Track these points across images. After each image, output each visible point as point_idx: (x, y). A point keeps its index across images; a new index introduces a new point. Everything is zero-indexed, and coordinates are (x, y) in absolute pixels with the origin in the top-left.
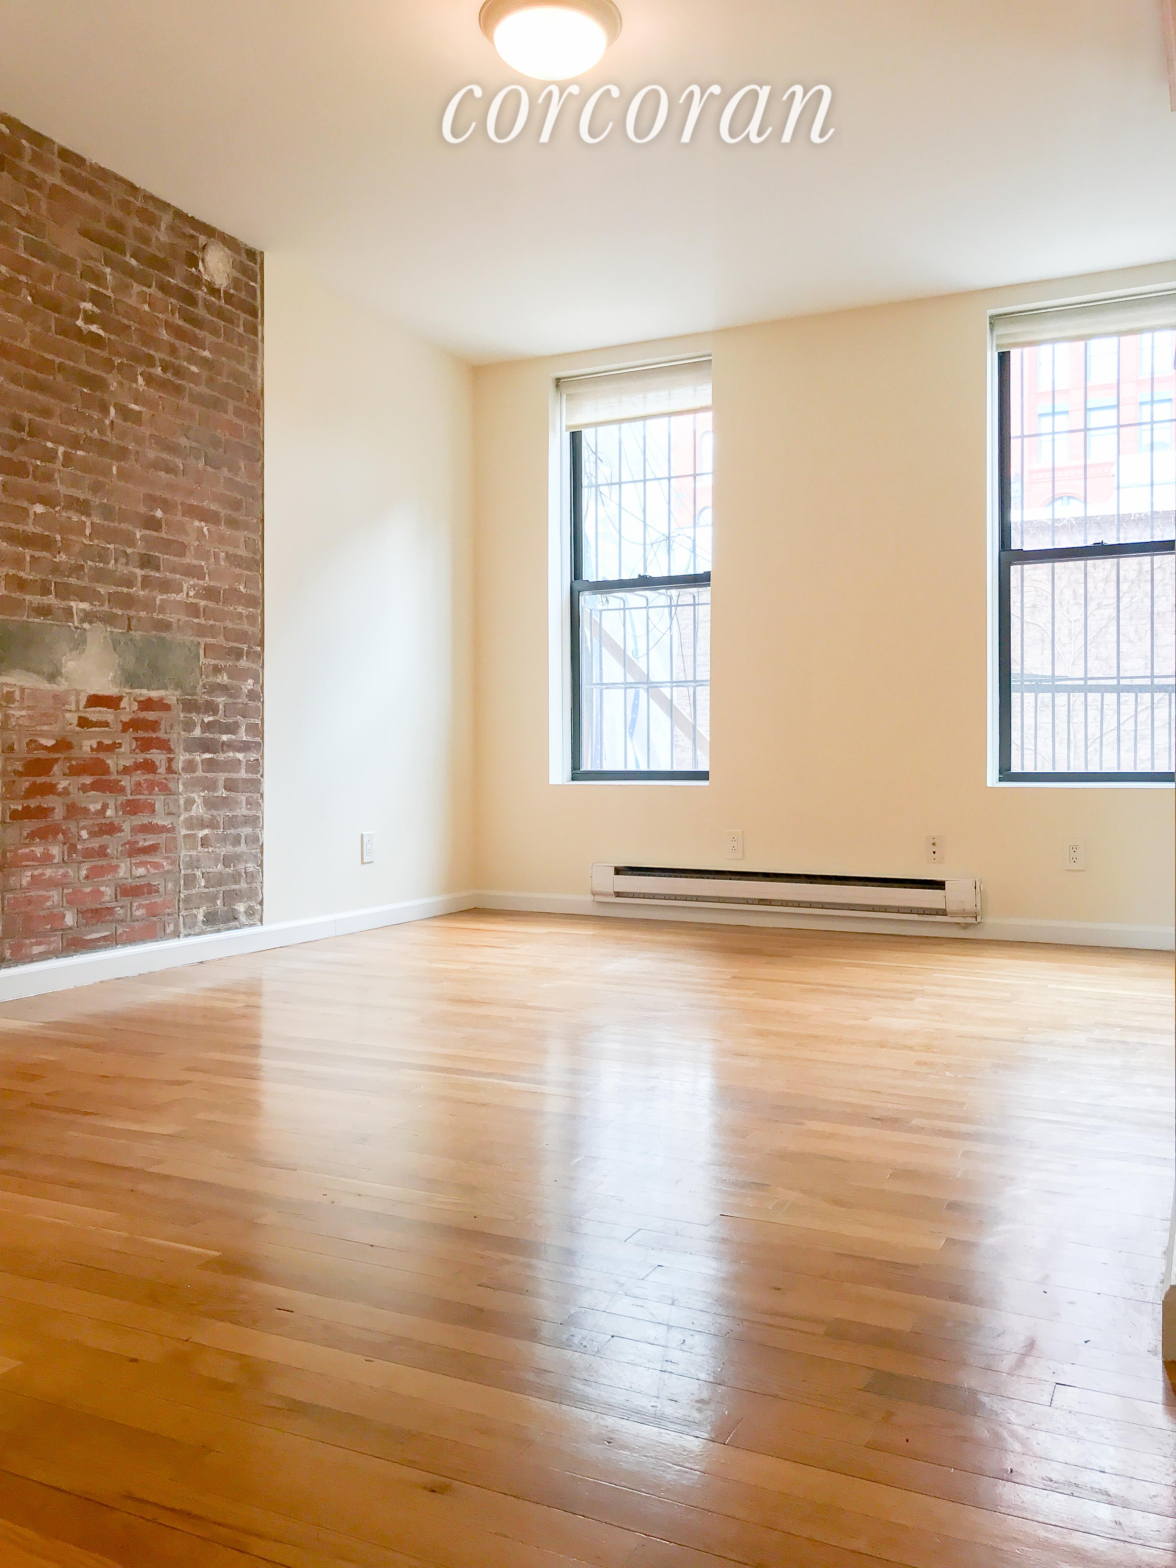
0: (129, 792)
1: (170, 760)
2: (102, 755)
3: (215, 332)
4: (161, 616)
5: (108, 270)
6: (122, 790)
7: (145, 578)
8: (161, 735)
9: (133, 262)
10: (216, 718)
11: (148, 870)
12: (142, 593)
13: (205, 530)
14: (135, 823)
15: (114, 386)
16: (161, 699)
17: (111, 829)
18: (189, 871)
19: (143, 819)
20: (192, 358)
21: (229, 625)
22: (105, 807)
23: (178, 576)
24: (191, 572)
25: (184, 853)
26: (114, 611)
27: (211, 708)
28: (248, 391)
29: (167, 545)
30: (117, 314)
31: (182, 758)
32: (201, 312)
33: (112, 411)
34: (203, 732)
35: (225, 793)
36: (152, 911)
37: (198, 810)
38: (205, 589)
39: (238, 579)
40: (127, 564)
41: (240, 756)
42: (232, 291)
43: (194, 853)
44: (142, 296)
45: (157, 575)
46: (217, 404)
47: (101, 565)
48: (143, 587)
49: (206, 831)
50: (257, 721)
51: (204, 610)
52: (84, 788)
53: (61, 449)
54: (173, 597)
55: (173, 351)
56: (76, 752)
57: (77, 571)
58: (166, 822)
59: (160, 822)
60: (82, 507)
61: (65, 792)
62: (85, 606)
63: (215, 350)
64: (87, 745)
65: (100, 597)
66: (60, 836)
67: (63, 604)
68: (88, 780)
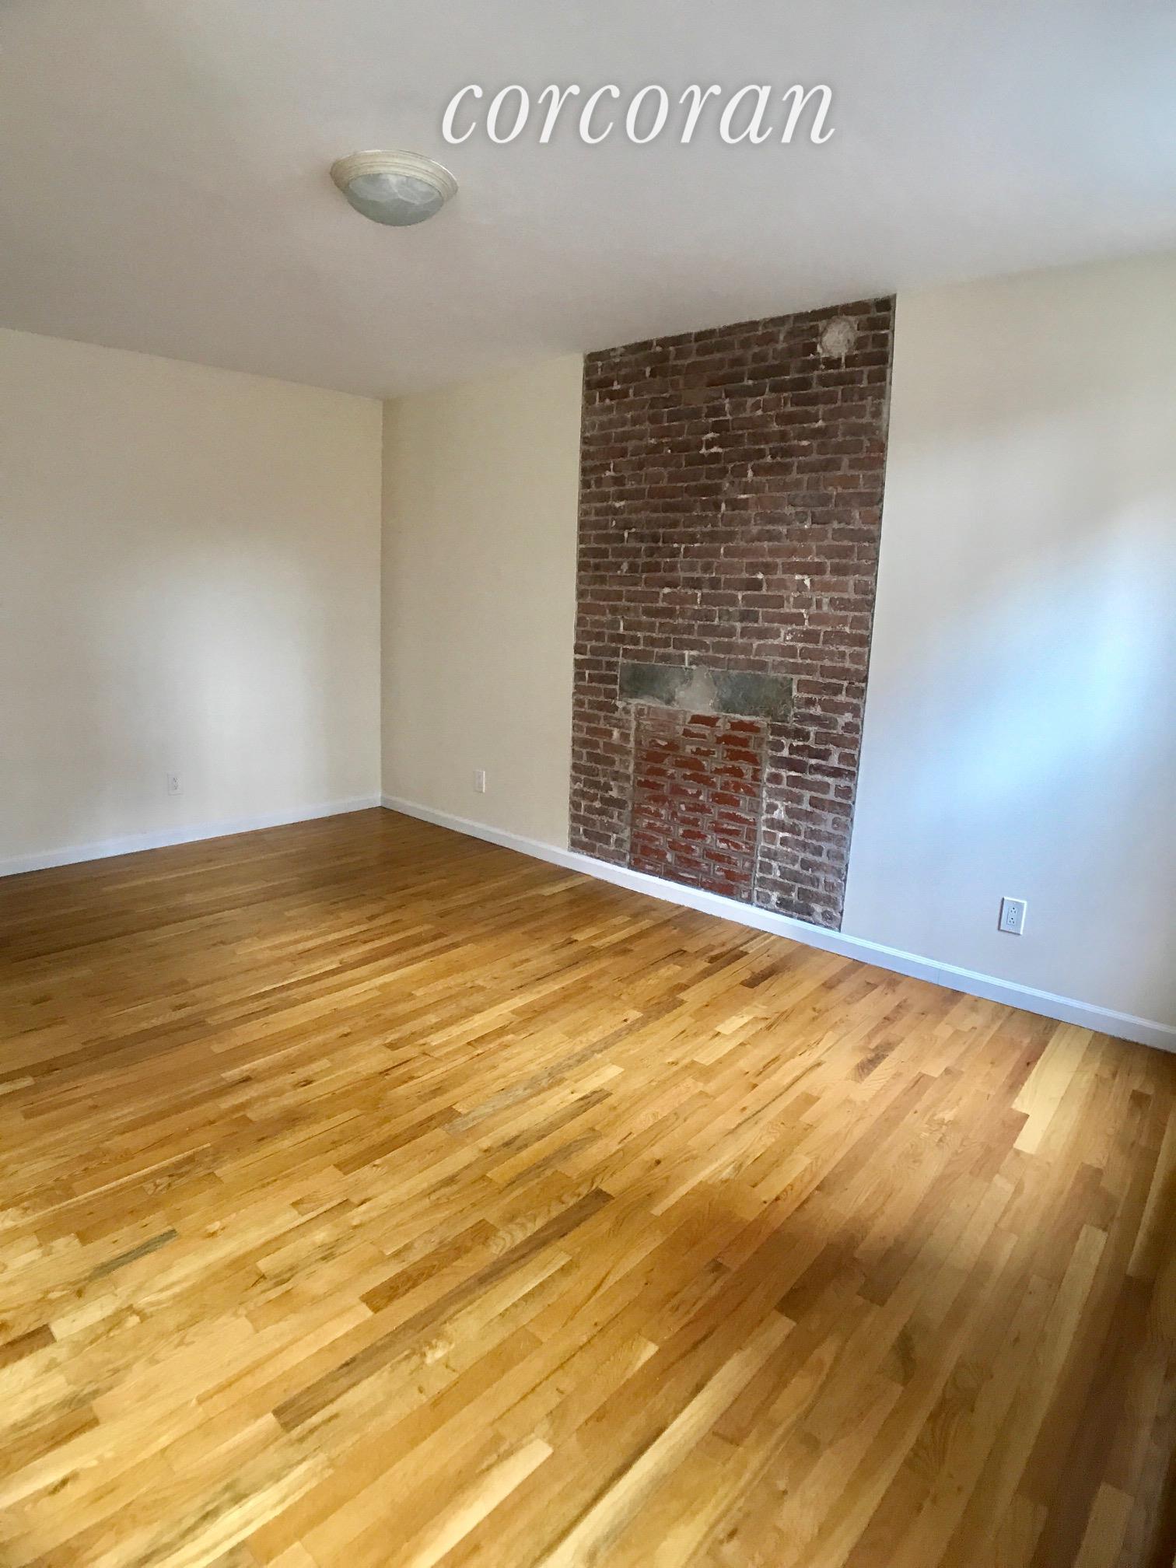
0: (719, 786)
1: (756, 771)
2: (698, 757)
3: (831, 400)
4: (757, 658)
5: (727, 401)
6: (713, 785)
7: (743, 629)
8: (750, 750)
9: (751, 382)
10: (807, 743)
11: (729, 846)
12: (740, 641)
13: (807, 582)
14: (722, 810)
15: (726, 486)
16: (752, 723)
18: (766, 860)
19: (730, 810)
20: (803, 435)
21: (827, 663)
22: (699, 793)
23: (776, 624)
24: (788, 619)
26: (717, 655)
27: (802, 734)
28: (869, 440)
29: (766, 601)
30: (733, 429)
31: (768, 770)
32: (816, 388)
33: (723, 506)
34: (790, 754)
35: (809, 809)
36: (730, 876)
37: (779, 814)
38: (803, 632)
39: (843, 621)
40: (728, 620)
41: (830, 780)
42: (856, 352)
43: (773, 847)
44: (756, 405)
45: (756, 625)
46: (830, 465)
47: (708, 623)
48: (743, 635)
49: (787, 834)
50: (852, 752)
51: (801, 650)
52: (685, 777)
53: (683, 546)
54: (770, 641)
55: (783, 436)
56: (681, 752)
57: (689, 629)
58: (750, 818)
59: (743, 815)
60: (696, 584)
61: (672, 777)
62: (694, 653)
63: (830, 416)
64: (689, 749)
65: (706, 647)
66: (667, 804)
67: (678, 652)
68: (688, 772)
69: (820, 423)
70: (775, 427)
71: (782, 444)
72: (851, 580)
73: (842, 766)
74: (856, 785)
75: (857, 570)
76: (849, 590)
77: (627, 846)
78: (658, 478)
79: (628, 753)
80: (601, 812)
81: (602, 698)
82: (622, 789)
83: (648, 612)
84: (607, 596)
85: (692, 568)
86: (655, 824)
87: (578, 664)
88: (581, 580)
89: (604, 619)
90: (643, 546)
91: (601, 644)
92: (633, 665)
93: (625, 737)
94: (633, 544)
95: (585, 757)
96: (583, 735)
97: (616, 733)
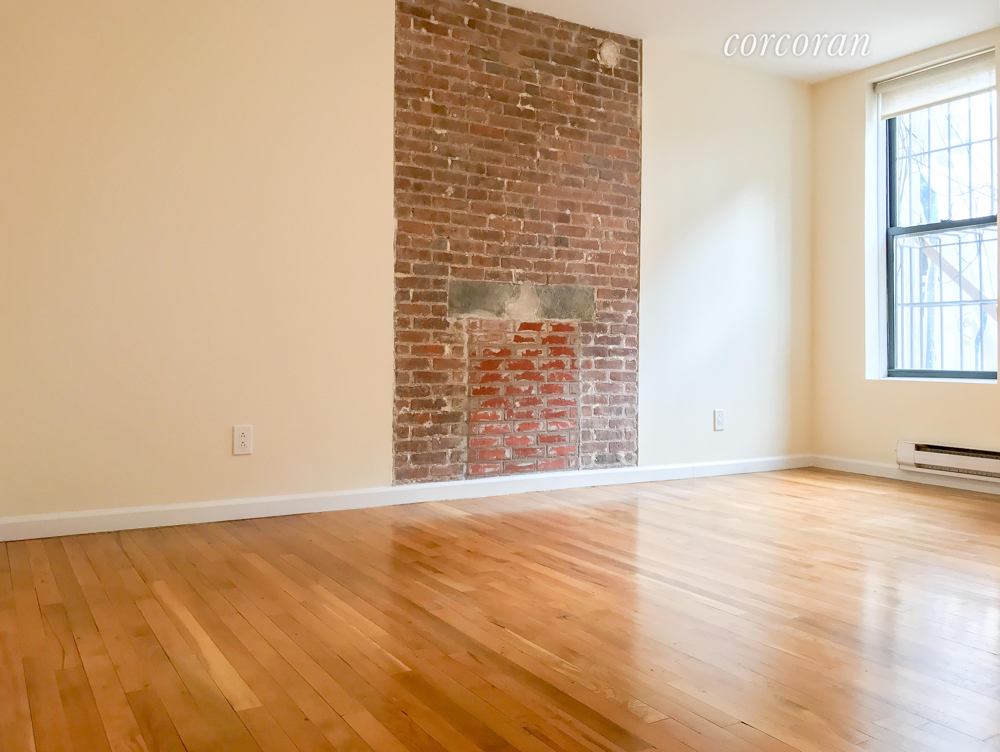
0: (546, 380)
1: (573, 361)
2: (529, 358)
3: (608, 96)
4: (568, 274)
5: (537, 71)
6: (542, 379)
7: (558, 252)
8: (568, 345)
9: (553, 63)
10: (605, 335)
11: (558, 427)
12: (556, 261)
13: (599, 219)
14: (550, 398)
15: (539, 138)
16: (568, 324)
17: (535, 402)
18: (586, 429)
19: (556, 397)
20: (591, 114)
21: (615, 276)
22: (531, 388)
23: (580, 249)
24: (588, 245)
25: (582, 418)
26: (538, 272)
27: (602, 329)
28: (631, 129)
29: (573, 231)
30: (542, 95)
31: (581, 359)
32: (598, 84)
33: (538, 154)
34: (596, 344)
35: (611, 382)
36: (561, 452)
37: (592, 391)
38: (598, 255)
39: (622, 247)
40: (546, 244)
41: (622, 358)
42: (620, 68)
43: (589, 418)
44: (559, 83)
45: (566, 249)
46: (609, 140)
47: (530, 246)
48: (557, 257)
49: (598, 405)
50: (634, 336)
51: (598, 268)
52: (518, 377)
53: (506, 181)
54: (577, 261)
55: (579, 111)
56: (512, 356)
57: (515, 250)
58: (571, 398)
59: (566, 399)
60: (519, 213)
61: (507, 379)
62: (520, 271)
64: (520, 352)
65: (527, 264)
66: (503, 405)
67: (506, 271)
68: (520, 373)
69: (601, 110)
70: (573, 103)
71: (579, 117)
72: (625, 220)
73: (628, 347)
74: (638, 359)
76: (624, 226)
77: (464, 457)
78: (480, 118)
79: (462, 365)
80: (431, 432)
81: (430, 316)
82: (455, 402)
83: (475, 234)
84: (433, 216)
85: (515, 199)
86: (492, 427)
87: (399, 282)
88: (399, 197)
89: (429, 239)
90: (468, 175)
91: (427, 263)
92: (465, 284)
93: (458, 350)
94: (456, 170)
95: (412, 378)
96: (408, 356)
97: (448, 349)
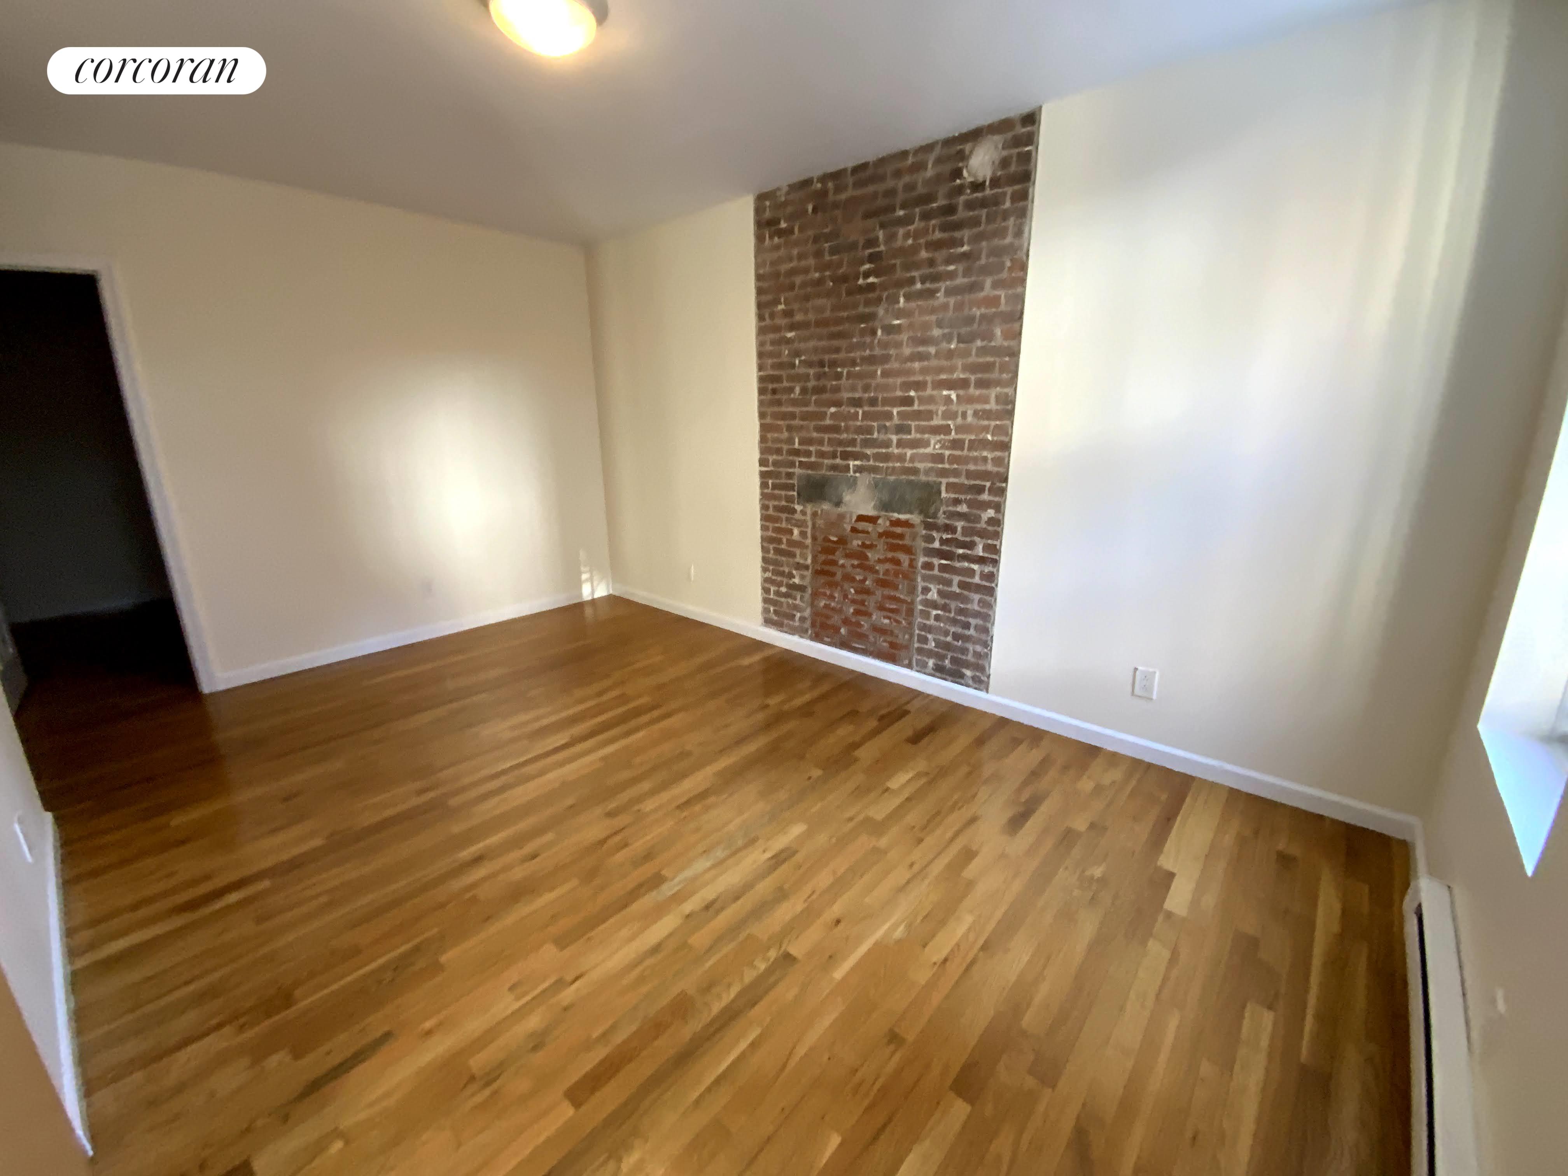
0: (881, 573)
1: (912, 561)
3: (976, 224)
4: (911, 465)
5: (881, 232)
6: (877, 572)
7: (898, 441)
8: (906, 543)
9: (902, 212)
10: (954, 536)
11: (891, 622)
12: (896, 451)
13: (954, 397)
14: (885, 593)
15: (881, 313)
16: (907, 520)
18: (923, 633)
19: (891, 592)
20: (949, 260)
21: (972, 467)
22: (865, 579)
23: (926, 435)
24: (937, 430)
25: (919, 621)
26: (877, 464)
27: (951, 529)
28: (1011, 259)
29: (918, 415)
30: (887, 259)
31: (922, 559)
32: (962, 214)
33: (879, 332)
34: (941, 545)
35: (958, 591)
36: (893, 647)
37: (933, 595)
38: (950, 441)
39: (986, 429)
40: (886, 433)
41: (975, 567)
42: (1001, 172)
43: (928, 622)
44: (907, 235)
45: (909, 437)
46: (974, 287)
47: (869, 437)
48: (898, 446)
49: (939, 612)
50: (995, 542)
51: (949, 457)
52: (853, 566)
53: (846, 370)
54: (922, 451)
55: (931, 263)
56: (849, 546)
57: (853, 442)
58: (908, 599)
59: (902, 597)
60: (857, 403)
61: (843, 566)
62: (857, 463)
63: (976, 239)
64: (856, 543)
65: (866, 457)
66: (839, 588)
67: (845, 463)
68: (856, 562)
69: (966, 248)
70: (924, 254)
71: (932, 270)
72: (993, 393)
73: (986, 555)
74: (998, 571)
75: (998, 383)
76: (991, 401)
77: (809, 622)
78: (821, 310)
79: (807, 547)
80: (786, 595)
81: (784, 503)
82: (802, 577)
83: (818, 429)
84: (785, 416)
85: (853, 389)
86: (830, 604)
87: (763, 475)
88: (761, 403)
89: (782, 436)
90: (812, 372)
91: (781, 458)
92: (809, 476)
93: (803, 534)
94: (802, 370)
95: (772, 551)
96: (770, 533)
97: (796, 532)
